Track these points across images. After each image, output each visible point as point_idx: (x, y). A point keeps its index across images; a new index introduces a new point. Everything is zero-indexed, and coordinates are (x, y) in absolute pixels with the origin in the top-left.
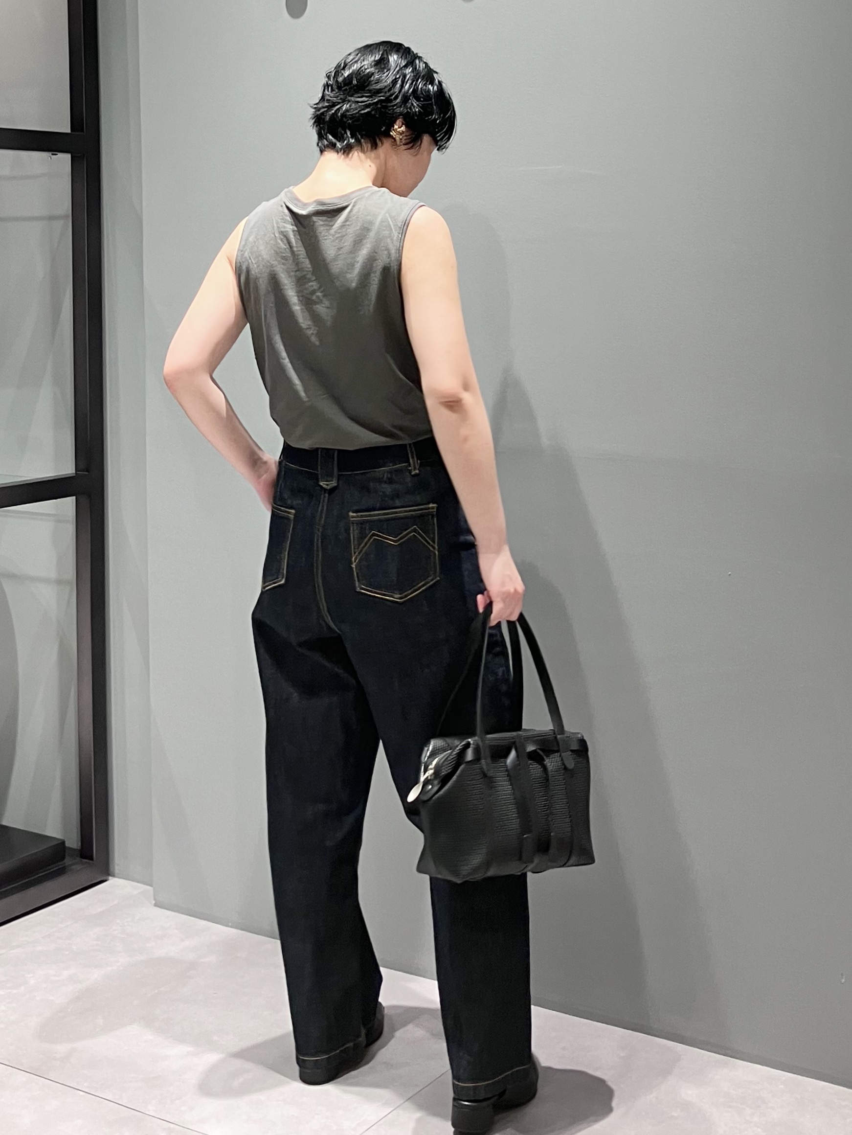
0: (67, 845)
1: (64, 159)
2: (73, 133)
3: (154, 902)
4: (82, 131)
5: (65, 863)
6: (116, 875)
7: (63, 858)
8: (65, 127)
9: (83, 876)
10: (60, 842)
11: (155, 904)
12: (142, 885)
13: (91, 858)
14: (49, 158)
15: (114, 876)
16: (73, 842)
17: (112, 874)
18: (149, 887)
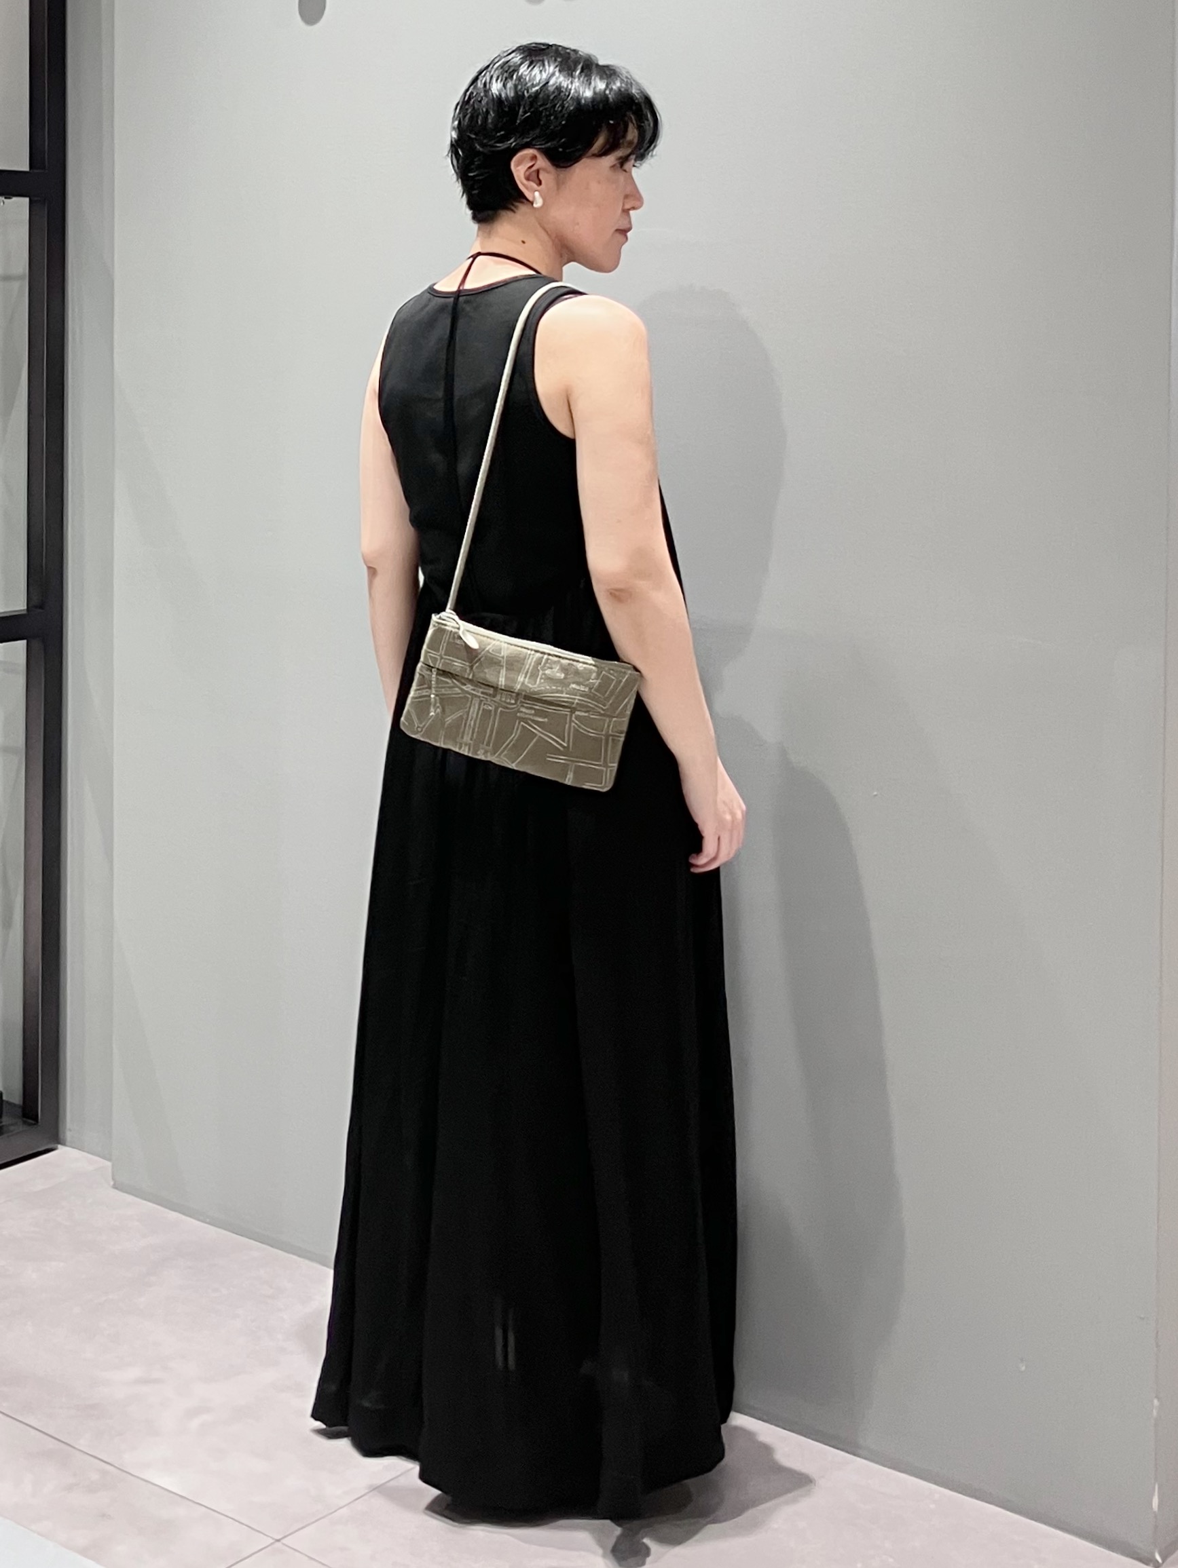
0: (5, 1098)
2: (35, 171)
3: (112, 1183)
4: (44, 168)
5: (2, 1122)
6: (67, 1143)
8: (21, 163)
9: (27, 1141)
11: (114, 1185)
12: (98, 1159)
13: (35, 1118)
14: (2, 204)
15: (64, 1144)
16: (14, 1096)
17: (62, 1142)
18: (109, 1164)
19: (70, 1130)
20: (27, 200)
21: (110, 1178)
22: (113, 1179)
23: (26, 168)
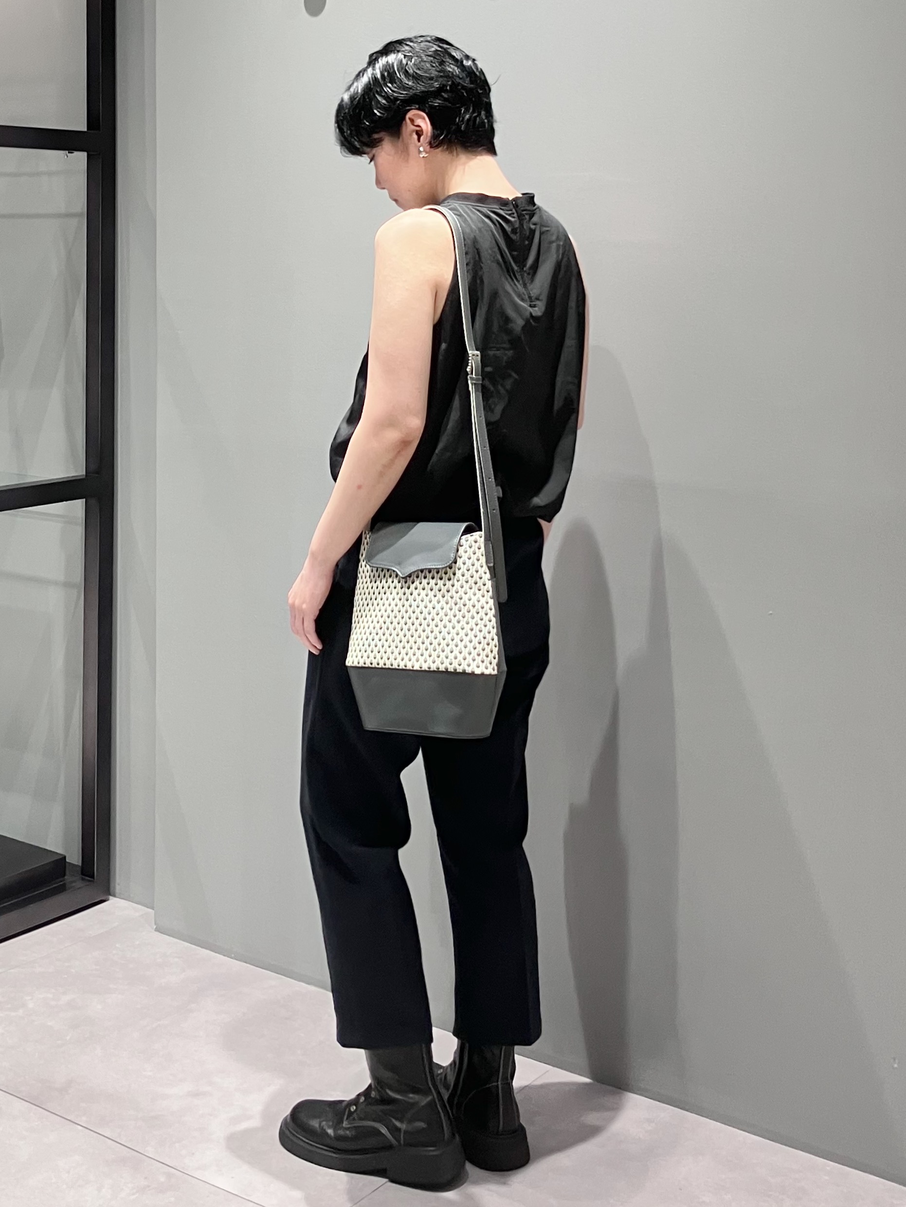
0: (67, 860)
1: (80, 158)
2: (89, 131)
3: (155, 927)
4: (98, 128)
5: (64, 880)
6: (117, 895)
7: (64, 875)
8: (80, 124)
9: (85, 893)
10: (61, 857)
11: (156, 928)
12: (143, 907)
13: (93, 877)
14: (66, 157)
15: (114, 896)
16: (74, 858)
17: (112, 894)
18: (150, 910)
19: (119, 885)
20: (85, 154)
21: (153, 923)
22: (155, 924)
23: (83, 128)
